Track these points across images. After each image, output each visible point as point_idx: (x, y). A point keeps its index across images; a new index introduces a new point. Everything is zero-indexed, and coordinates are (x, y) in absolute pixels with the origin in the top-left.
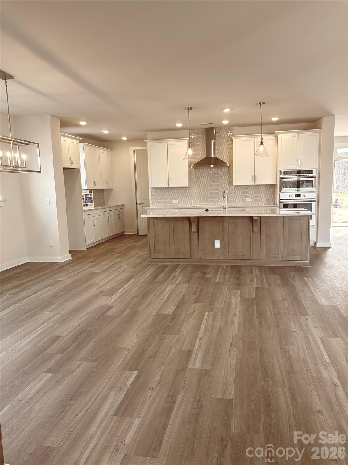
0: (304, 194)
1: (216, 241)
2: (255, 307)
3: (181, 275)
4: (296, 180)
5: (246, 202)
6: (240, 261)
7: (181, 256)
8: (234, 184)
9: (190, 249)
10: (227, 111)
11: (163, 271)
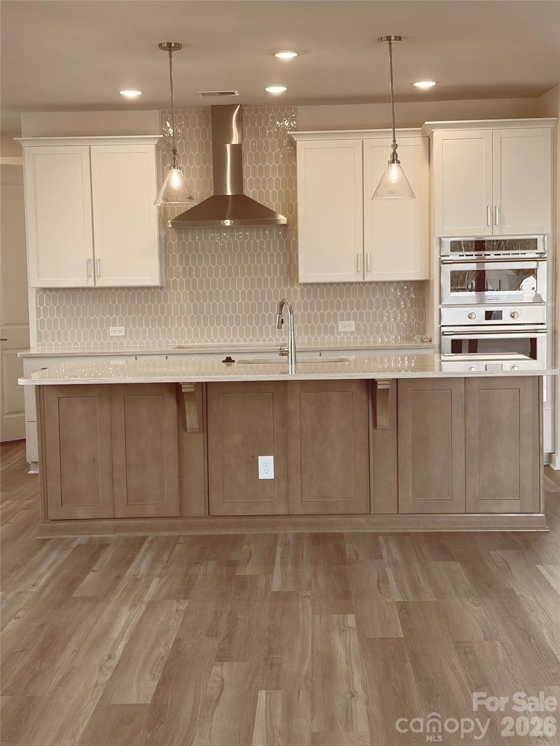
0: (512, 309)
1: (261, 459)
2: (409, 666)
3: (158, 571)
4: (473, 267)
5: (339, 333)
6: (337, 519)
7: (151, 511)
8: (302, 280)
9: (180, 485)
10: (286, 56)
11: (93, 559)
